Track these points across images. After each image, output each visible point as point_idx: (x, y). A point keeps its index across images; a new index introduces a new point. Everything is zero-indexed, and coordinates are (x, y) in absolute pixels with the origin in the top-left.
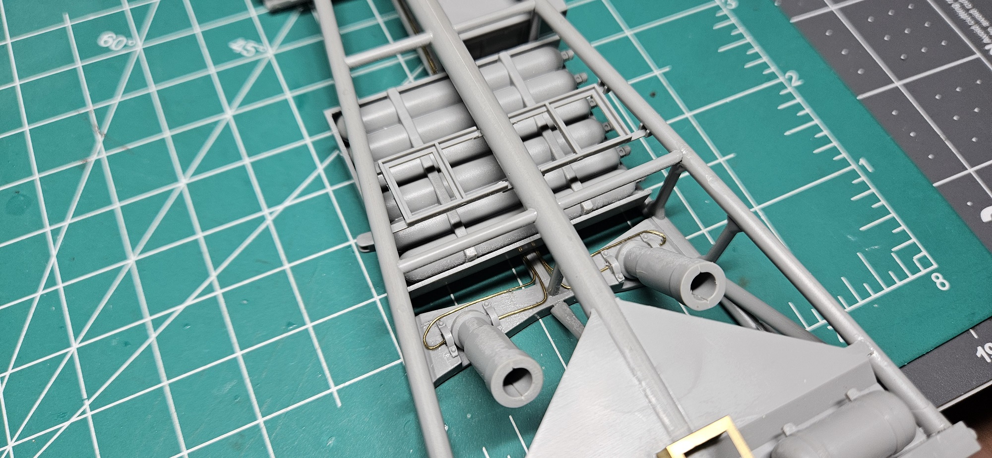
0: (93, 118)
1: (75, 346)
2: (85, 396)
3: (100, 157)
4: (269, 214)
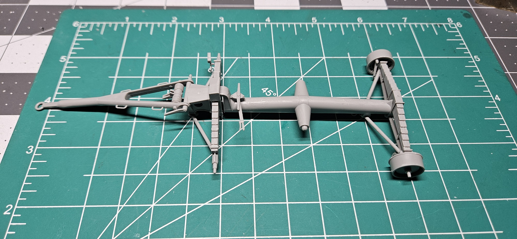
1: (154, 205)
2: (150, 230)
4: (254, 174)
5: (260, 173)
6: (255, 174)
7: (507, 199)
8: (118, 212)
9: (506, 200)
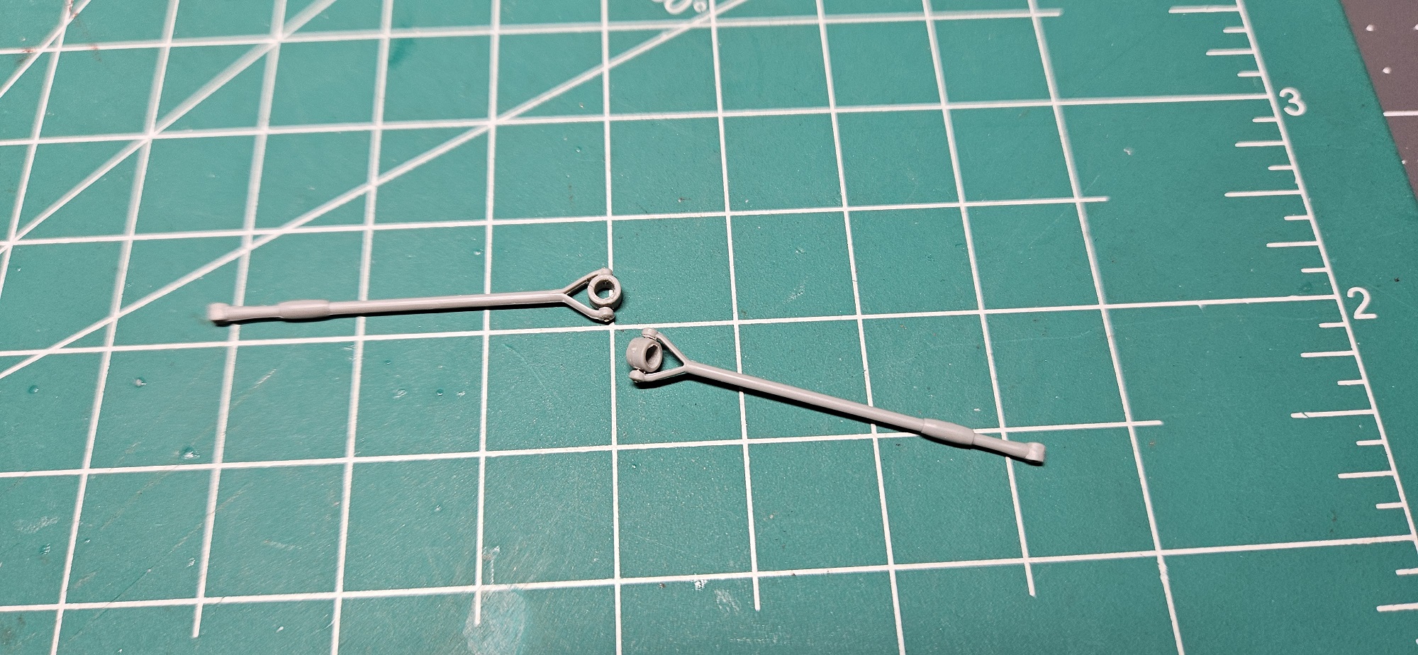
3: (51, 50)
5: (273, 233)
6: (255, 237)
7: (1200, 303)
9: (1198, 306)
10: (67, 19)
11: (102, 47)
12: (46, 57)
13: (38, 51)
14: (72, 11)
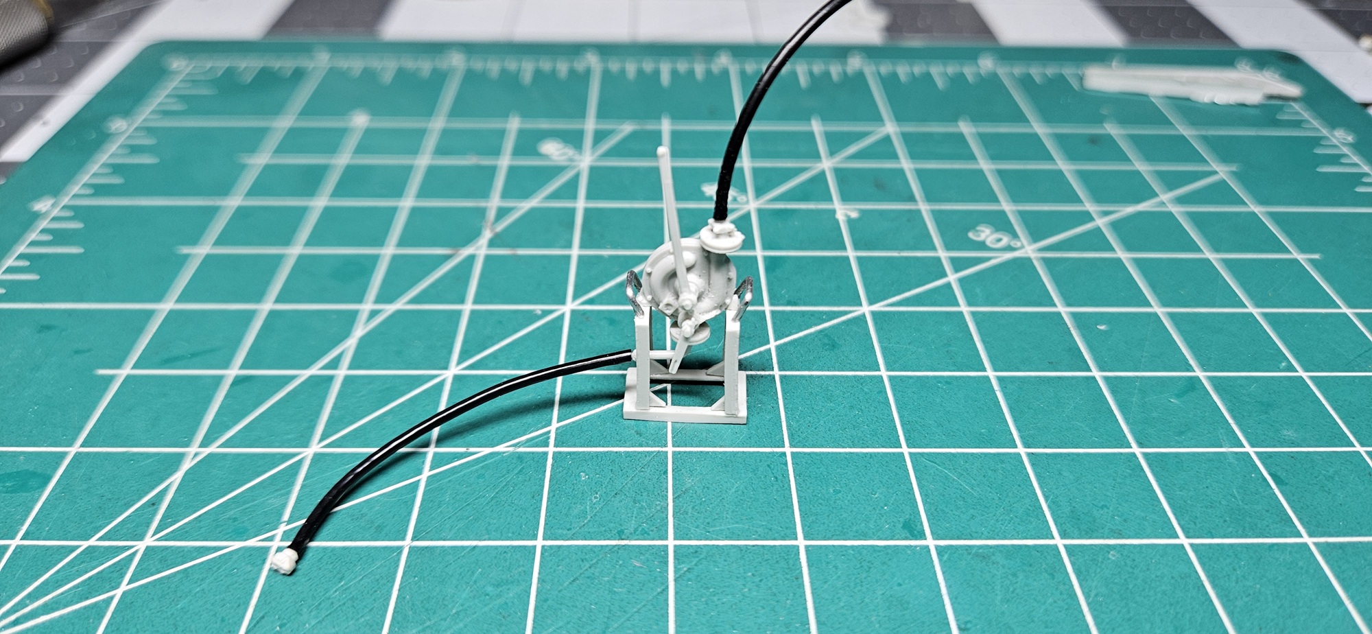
0: (492, 215)
1: (314, 449)
3: (477, 252)
8: (187, 465)
10: (487, 235)
11: (521, 252)
12: (471, 259)
13: (466, 252)
14: (492, 230)
